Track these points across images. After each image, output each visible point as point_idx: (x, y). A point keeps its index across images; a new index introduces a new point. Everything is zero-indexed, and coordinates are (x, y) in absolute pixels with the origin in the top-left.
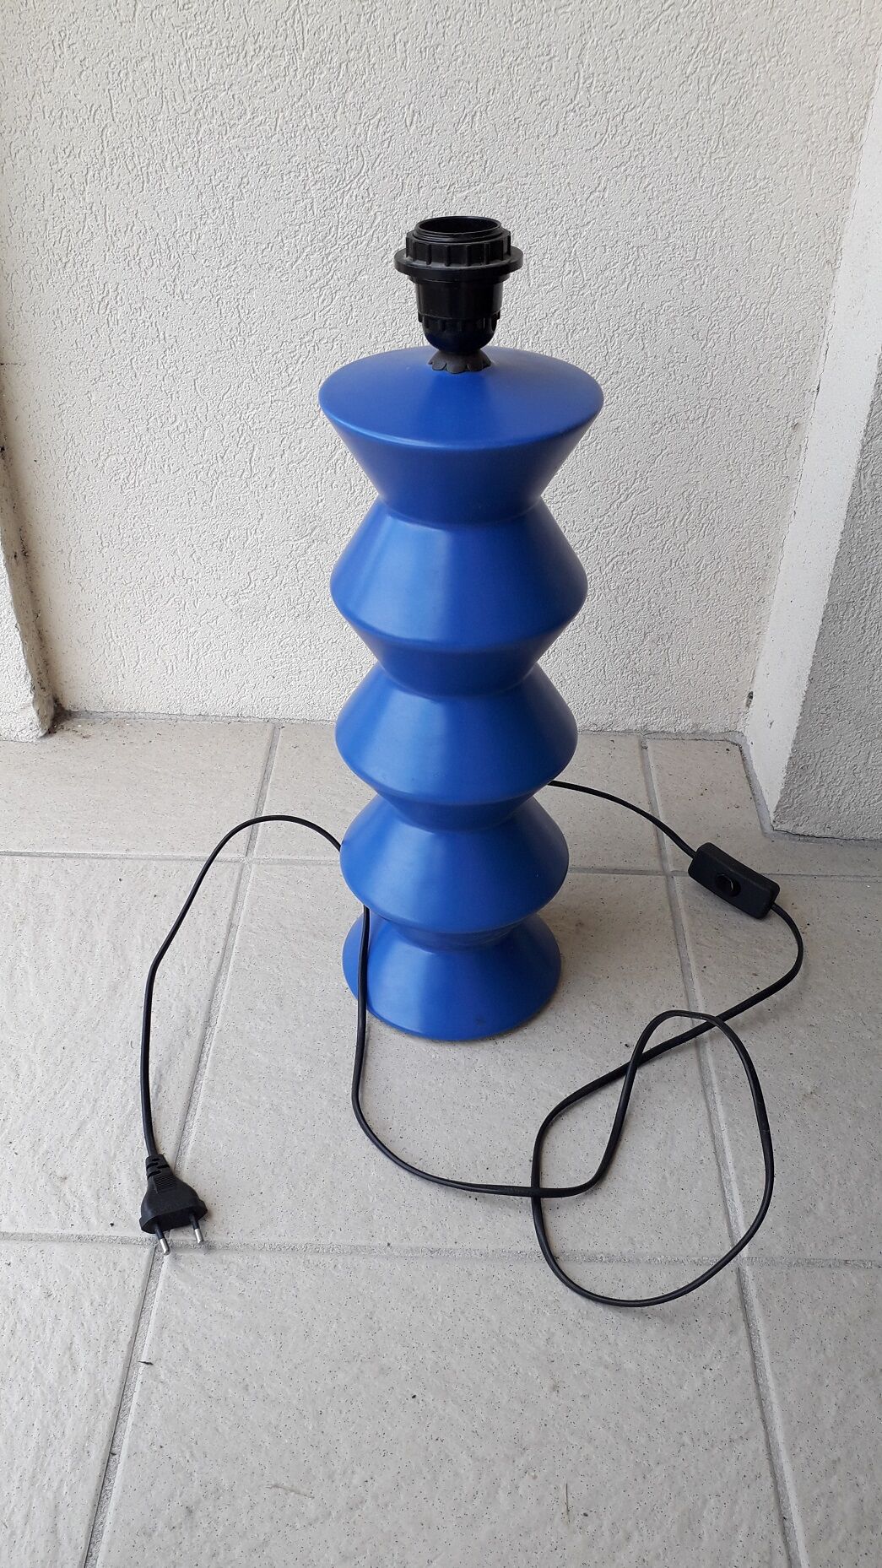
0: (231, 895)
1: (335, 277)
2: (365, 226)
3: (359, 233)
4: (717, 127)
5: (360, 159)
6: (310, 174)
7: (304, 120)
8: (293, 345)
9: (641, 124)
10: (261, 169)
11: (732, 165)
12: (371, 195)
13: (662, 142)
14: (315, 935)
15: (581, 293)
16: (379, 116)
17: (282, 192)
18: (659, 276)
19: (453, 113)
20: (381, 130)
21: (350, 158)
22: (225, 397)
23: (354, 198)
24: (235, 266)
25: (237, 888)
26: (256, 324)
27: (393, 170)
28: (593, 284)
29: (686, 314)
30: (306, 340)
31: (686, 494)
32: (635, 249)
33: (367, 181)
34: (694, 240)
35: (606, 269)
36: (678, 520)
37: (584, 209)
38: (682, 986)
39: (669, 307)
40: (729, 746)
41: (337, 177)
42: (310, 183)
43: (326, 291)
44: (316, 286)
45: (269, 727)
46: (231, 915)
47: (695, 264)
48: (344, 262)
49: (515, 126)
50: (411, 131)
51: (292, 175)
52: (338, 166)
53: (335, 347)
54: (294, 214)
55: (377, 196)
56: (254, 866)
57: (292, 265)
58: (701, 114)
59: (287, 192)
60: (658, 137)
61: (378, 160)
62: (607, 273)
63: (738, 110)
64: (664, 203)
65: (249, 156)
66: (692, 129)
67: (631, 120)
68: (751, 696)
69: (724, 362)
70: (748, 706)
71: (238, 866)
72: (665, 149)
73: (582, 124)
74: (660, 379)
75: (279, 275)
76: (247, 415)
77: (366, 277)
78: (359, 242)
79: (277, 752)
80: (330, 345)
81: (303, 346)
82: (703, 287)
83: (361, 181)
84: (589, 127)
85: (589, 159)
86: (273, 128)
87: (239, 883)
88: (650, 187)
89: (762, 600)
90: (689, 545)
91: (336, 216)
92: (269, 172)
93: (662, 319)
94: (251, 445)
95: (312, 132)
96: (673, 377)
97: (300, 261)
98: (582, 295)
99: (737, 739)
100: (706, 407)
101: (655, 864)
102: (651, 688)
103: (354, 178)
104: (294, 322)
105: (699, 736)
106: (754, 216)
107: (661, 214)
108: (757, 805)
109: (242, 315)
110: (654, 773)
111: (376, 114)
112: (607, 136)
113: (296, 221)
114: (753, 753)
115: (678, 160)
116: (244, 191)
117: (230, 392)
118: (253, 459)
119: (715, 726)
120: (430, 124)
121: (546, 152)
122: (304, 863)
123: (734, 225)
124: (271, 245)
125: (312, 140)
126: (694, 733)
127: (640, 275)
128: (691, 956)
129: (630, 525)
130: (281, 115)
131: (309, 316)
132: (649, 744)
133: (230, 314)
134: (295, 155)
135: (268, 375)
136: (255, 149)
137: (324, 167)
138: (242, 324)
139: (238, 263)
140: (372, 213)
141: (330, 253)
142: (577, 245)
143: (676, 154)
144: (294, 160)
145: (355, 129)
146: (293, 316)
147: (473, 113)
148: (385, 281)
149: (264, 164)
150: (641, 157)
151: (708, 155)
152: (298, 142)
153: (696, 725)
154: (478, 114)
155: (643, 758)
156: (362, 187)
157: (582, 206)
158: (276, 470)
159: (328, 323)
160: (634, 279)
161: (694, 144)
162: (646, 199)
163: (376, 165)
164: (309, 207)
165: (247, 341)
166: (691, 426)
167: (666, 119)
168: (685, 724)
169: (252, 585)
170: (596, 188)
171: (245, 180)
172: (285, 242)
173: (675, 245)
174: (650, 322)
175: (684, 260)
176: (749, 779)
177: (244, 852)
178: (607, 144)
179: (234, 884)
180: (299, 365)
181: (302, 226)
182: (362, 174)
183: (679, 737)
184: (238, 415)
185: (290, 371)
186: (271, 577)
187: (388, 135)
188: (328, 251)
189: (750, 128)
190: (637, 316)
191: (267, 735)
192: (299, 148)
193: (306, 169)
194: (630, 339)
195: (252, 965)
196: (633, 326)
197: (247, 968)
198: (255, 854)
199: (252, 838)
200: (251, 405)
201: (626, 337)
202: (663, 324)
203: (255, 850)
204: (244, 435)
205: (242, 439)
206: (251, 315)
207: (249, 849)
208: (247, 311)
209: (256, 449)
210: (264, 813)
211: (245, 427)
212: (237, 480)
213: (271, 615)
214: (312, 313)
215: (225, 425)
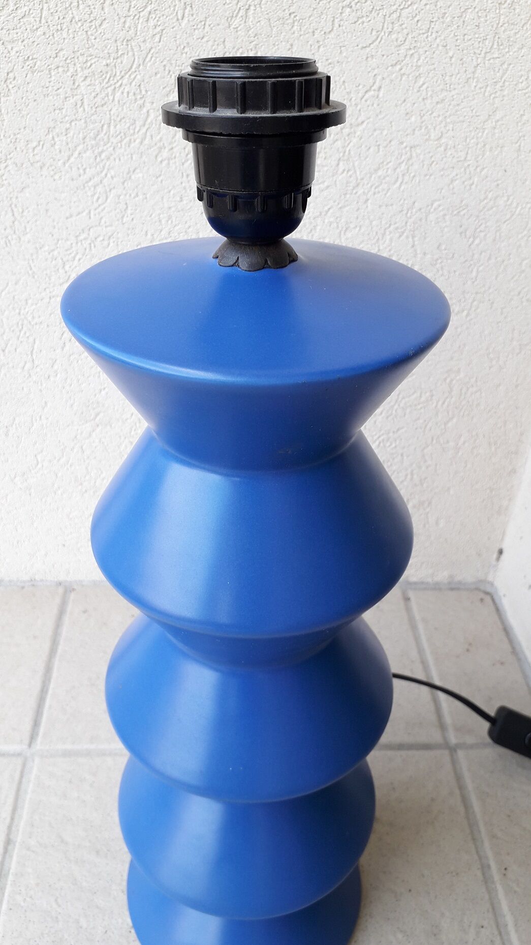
0: (10, 801)
1: (109, 175)
2: (139, 124)
3: (132, 131)
4: (492, 27)
5: (130, 54)
6: (79, 69)
7: (70, 12)
8: (69, 243)
9: (418, 21)
10: (27, 63)
11: (505, 66)
12: (143, 92)
13: (438, 40)
14: (98, 852)
15: (354, 191)
16: (149, 9)
17: (50, 88)
18: (431, 175)
19: (226, 6)
20: (152, 23)
21: (120, 53)
23: (125, 94)
24: (5, 164)
25: (18, 790)
26: (30, 223)
27: (165, 66)
28: (366, 182)
29: (455, 212)
30: (82, 237)
31: (448, 380)
32: (408, 149)
33: (139, 77)
34: (466, 140)
35: (379, 168)
36: (440, 403)
37: (358, 108)
38: (487, 897)
39: (439, 206)
40: (482, 595)
41: (107, 73)
42: (79, 79)
43: (99, 189)
44: (90, 184)
45: (61, 590)
46: (10, 828)
47: (466, 164)
48: (117, 160)
49: (290, 21)
50: (183, 25)
51: (60, 69)
52: (108, 61)
53: (112, 244)
54: (64, 111)
55: (149, 93)
56: (37, 760)
57: (64, 163)
58: (478, 12)
59: (55, 88)
60: (434, 36)
61: (150, 56)
62: (380, 173)
63: (514, 9)
64: (438, 103)
65: (15, 50)
66: (468, 28)
67: (408, 17)
68: (501, 552)
69: (489, 259)
70: (498, 559)
71: (20, 761)
72: (440, 48)
73: (358, 21)
75: (52, 173)
76: (27, 310)
77: (141, 175)
78: (132, 140)
79: (66, 620)
80: (106, 243)
81: (79, 244)
82: (473, 187)
83: (133, 77)
84: (365, 24)
85: (365, 57)
86: (38, 20)
87: (20, 783)
88: (425, 87)
89: (514, 471)
90: (450, 425)
91: (108, 113)
92: (36, 67)
93: (432, 217)
94: (31, 339)
95: (80, 24)
96: (441, 272)
97: (72, 159)
98: (356, 193)
99: (489, 589)
100: (470, 301)
101: (436, 736)
103: (126, 74)
104: (68, 220)
105: (454, 587)
106: (525, 118)
107: (434, 114)
108: (519, 660)
109: (16, 214)
110: (421, 626)
111: (146, 7)
112: (383, 34)
113: (67, 118)
114: (506, 604)
115: (453, 59)
116: (10, 86)
118: (35, 351)
119: (468, 576)
120: (201, 17)
121: (322, 49)
122: (88, 754)
123: (504, 126)
124: (41, 143)
125: (79, 33)
126: (449, 583)
127: (412, 175)
128: (490, 854)
129: (396, 407)
130: (46, 6)
131: (84, 214)
132: (411, 594)
134: (62, 50)
135: (45, 272)
136: (20, 43)
137: (93, 61)
138: (16, 223)
139: (9, 162)
140: (145, 110)
141: (102, 151)
142: (352, 144)
143: (451, 54)
144: (61, 54)
145: (125, 22)
146: (68, 214)
147: (247, 7)
148: (160, 179)
149: (31, 58)
150: (416, 56)
151: (483, 54)
152: (65, 35)
153: (451, 576)
154: (252, 8)
155: (408, 609)
156: (134, 84)
157: (356, 105)
158: (58, 361)
159: (103, 221)
160: (406, 178)
161: (470, 43)
162: (420, 99)
163: (148, 59)
164: (79, 103)
165: (22, 239)
167: (443, 17)
168: (442, 576)
169: (40, 466)
170: (371, 87)
171: (11, 75)
172: (56, 139)
173: (447, 145)
174: (421, 220)
175: (455, 160)
176: (507, 631)
177: (27, 742)
178: (383, 41)
179: (16, 784)
180: (76, 262)
181: (73, 124)
182: (133, 69)
183: (437, 587)
184: (17, 311)
185: (67, 268)
186: (57, 458)
187: (159, 29)
188: (100, 149)
189: (525, 28)
190: (409, 215)
191: (58, 600)
192: (66, 41)
193: (75, 64)
194: (400, 236)
195: (28, 899)
196: (404, 224)
197: (22, 904)
198: (39, 745)
199: (36, 724)
200: (30, 302)
201: (397, 235)
202: (433, 223)
203: (39, 739)
204: (25, 329)
205: (23, 332)
206: (25, 214)
207: (33, 737)
208: (21, 210)
209: (37, 342)
210: (50, 692)
211: (25, 322)
212: (19, 371)
213: (59, 492)
214: (87, 211)
215: (5, 320)
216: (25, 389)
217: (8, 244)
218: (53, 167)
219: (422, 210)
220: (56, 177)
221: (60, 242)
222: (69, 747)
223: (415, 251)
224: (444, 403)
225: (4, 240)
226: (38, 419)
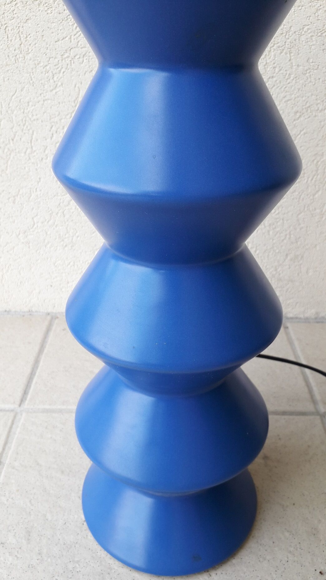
8: (57, 60)
14: (63, 472)
22: (13, 98)
25: (9, 432)
26: (32, 45)
29: (319, 34)
30: (65, 56)
31: (315, 162)
36: (310, 179)
39: (308, 29)
45: (49, 318)
53: (85, 61)
56: (24, 414)
71: (12, 415)
74: (301, 82)
75: (46, 8)
76: (28, 110)
79: (51, 334)
80: (81, 60)
81: (64, 61)
87: (11, 427)
90: (316, 196)
93: (303, 38)
94: (31, 132)
96: (309, 80)
101: (310, 407)
102: (289, 290)
104: (57, 43)
105: (319, 321)
109: (22, 39)
117: (16, 94)
118: (33, 141)
122: (61, 411)
126: (316, 318)
131: (67, 39)
132: (288, 325)
133: (14, 38)
135: (41, 82)
138: (22, 45)
146: (56, 39)
153: (317, 313)
158: (48, 148)
159: (79, 44)
165: (26, 57)
166: (320, 114)
168: (311, 313)
169: (35, 226)
174: (295, 40)
177: (18, 403)
179: (7, 429)
180: (61, 74)
183: (307, 320)
184: (22, 111)
185: (55, 78)
186: (47, 220)
190: (287, 36)
191: (46, 323)
194: (281, 53)
195: (10, 500)
196: (284, 43)
197: (6, 502)
198: (26, 405)
199: (25, 393)
200: (30, 104)
201: (279, 51)
202: (304, 42)
203: (27, 402)
204: (27, 124)
205: (25, 126)
206: (28, 38)
207: (22, 401)
208: (25, 36)
209: (35, 133)
210: (37, 374)
211: (27, 119)
212: (23, 155)
213: (48, 246)
214: (69, 37)
215: (14, 117)
216: (26, 168)
217: (17, 61)
218: (47, 4)
219: (297, 33)
220: (49, 12)
221: (51, 59)
222: (47, 407)
223: (292, 63)
224: (312, 179)
225: (14, 58)
226: (35, 191)
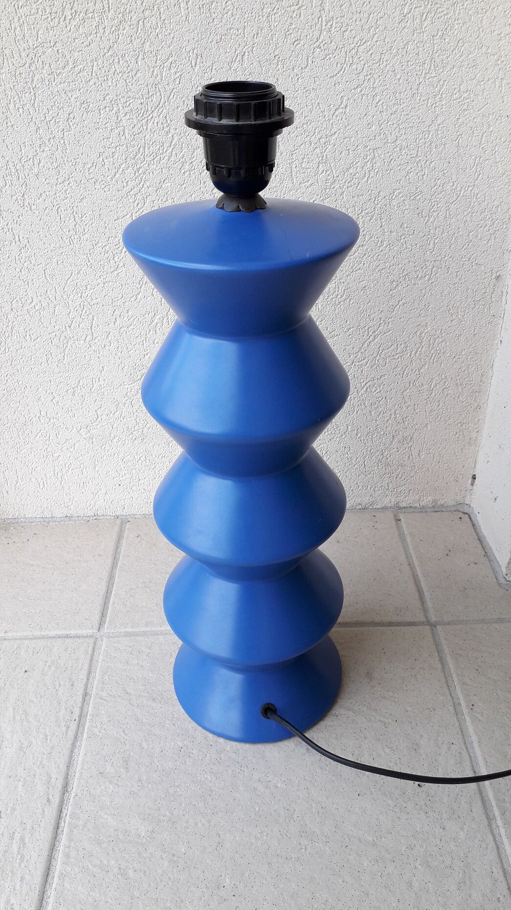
0: (86, 667)
1: (145, 186)
2: (166, 145)
3: (161, 151)
4: (429, 53)
5: (158, 94)
6: (121, 108)
7: (113, 67)
8: (117, 239)
9: (371, 54)
10: (83, 106)
11: (441, 83)
12: (169, 122)
13: (388, 67)
14: (154, 700)
15: (332, 187)
16: (170, 60)
17: (100, 123)
18: (391, 170)
19: (227, 54)
20: (173, 71)
21: (150, 94)
22: (69, 281)
23: (156, 124)
24: (69, 182)
25: (91, 660)
26: (88, 225)
27: (184, 101)
28: (341, 179)
29: (412, 198)
31: (418, 333)
32: (371, 151)
33: (165, 111)
34: (416, 142)
35: (350, 168)
36: (413, 353)
37: (331, 122)
38: (457, 724)
39: (400, 193)
40: (461, 515)
41: (141, 109)
42: (121, 115)
43: (139, 197)
44: (131, 193)
45: (118, 522)
46: (86, 685)
47: (418, 160)
48: (151, 174)
49: (276, 61)
50: (196, 70)
51: (107, 109)
52: (142, 101)
54: (111, 139)
55: (173, 122)
56: (105, 640)
57: (112, 179)
58: (417, 44)
59: (104, 123)
60: (385, 64)
61: (172, 94)
62: (351, 171)
63: (445, 39)
64: (391, 114)
65: (74, 97)
66: (410, 56)
67: (364, 52)
68: (474, 478)
69: (443, 233)
70: (472, 484)
71: (92, 640)
72: (390, 72)
73: (326, 58)
74: (395, 248)
75: (103, 186)
76: (86, 294)
77: (169, 184)
78: (162, 158)
79: (124, 542)
82: (425, 177)
83: (160, 111)
84: (332, 59)
85: (333, 84)
86: (90, 74)
87: (92, 655)
88: (380, 103)
89: (479, 407)
90: (423, 370)
91: (143, 138)
92: (90, 108)
93: (394, 203)
94: (90, 316)
95: (120, 75)
96: (405, 246)
97: (118, 175)
98: (334, 187)
99: (466, 510)
100: (431, 267)
101: (419, 617)
102: (400, 476)
103: (155, 109)
104: (116, 222)
105: (437, 509)
106: (460, 121)
107: (390, 123)
108: (490, 561)
109: (77, 219)
110: (409, 539)
111: (168, 59)
112: (345, 65)
113: (113, 144)
114: (480, 520)
115: (401, 80)
116: (71, 124)
117: (72, 277)
118: (93, 327)
119: (449, 500)
120: (209, 64)
121: (300, 80)
122: (144, 634)
123: (445, 128)
124: (94, 164)
125: (120, 82)
126: (434, 507)
127: (376, 171)
128: (461, 696)
129: (377, 358)
130: (95, 63)
131: (128, 216)
132: (401, 517)
133: (67, 219)
134: (108, 94)
135: (100, 263)
136: (77, 92)
137: (131, 101)
138: (77, 226)
139: (71, 180)
140: (170, 135)
141: (140, 168)
142: (327, 150)
143: (398, 77)
144: (108, 98)
145: (153, 72)
146: (115, 217)
147: (242, 54)
148: (183, 186)
149: (85, 102)
150: (372, 80)
151: (423, 75)
152: (110, 84)
153: (435, 501)
154: (247, 54)
155: (399, 528)
156: (161, 116)
157: (329, 120)
158: (111, 334)
160: (372, 174)
161: (413, 67)
162: (378, 112)
163: (171, 98)
164: (122, 133)
165: (82, 238)
166: (420, 282)
167: (390, 50)
168: (427, 501)
169: (99, 419)
170: (339, 106)
171: (71, 115)
172: (105, 161)
173: (402, 146)
174: (386, 205)
175: (409, 157)
176: (480, 540)
177: (97, 627)
178: (346, 71)
179: (89, 657)
181: (118, 148)
182: (161, 105)
183: (423, 510)
184: (79, 295)
185: (116, 259)
186: (113, 412)
187: (178, 74)
188: (138, 166)
189: (454, 53)
190: (376, 202)
191: (116, 528)
192: (111, 88)
193: (118, 105)
194: (371, 219)
195: (102, 731)
196: (373, 209)
197: (98, 734)
198: (106, 629)
199: (103, 615)
200: (89, 287)
201: (368, 218)
202: (396, 207)
203: (106, 625)
204: (85, 309)
205: (84, 311)
206: (83, 218)
207: (101, 625)
208: (80, 216)
209: (95, 319)
210: (113, 592)
211: (86, 303)
212: (82, 342)
213: (115, 441)
214: (130, 214)
215: (70, 302)
216: (86, 356)
217: (72, 243)
218: (104, 182)
219: (387, 198)
220: (106, 189)
221: (110, 239)
222: (130, 630)
223: (383, 230)
224: (416, 353)
225: (68, 239)
226: (97, 381)
